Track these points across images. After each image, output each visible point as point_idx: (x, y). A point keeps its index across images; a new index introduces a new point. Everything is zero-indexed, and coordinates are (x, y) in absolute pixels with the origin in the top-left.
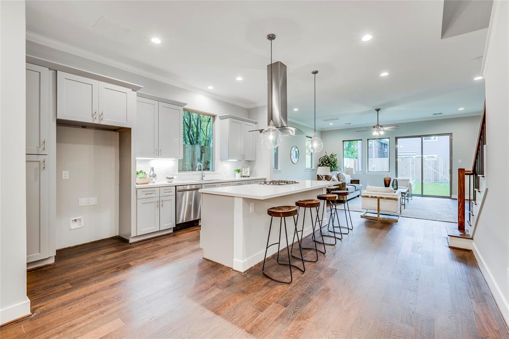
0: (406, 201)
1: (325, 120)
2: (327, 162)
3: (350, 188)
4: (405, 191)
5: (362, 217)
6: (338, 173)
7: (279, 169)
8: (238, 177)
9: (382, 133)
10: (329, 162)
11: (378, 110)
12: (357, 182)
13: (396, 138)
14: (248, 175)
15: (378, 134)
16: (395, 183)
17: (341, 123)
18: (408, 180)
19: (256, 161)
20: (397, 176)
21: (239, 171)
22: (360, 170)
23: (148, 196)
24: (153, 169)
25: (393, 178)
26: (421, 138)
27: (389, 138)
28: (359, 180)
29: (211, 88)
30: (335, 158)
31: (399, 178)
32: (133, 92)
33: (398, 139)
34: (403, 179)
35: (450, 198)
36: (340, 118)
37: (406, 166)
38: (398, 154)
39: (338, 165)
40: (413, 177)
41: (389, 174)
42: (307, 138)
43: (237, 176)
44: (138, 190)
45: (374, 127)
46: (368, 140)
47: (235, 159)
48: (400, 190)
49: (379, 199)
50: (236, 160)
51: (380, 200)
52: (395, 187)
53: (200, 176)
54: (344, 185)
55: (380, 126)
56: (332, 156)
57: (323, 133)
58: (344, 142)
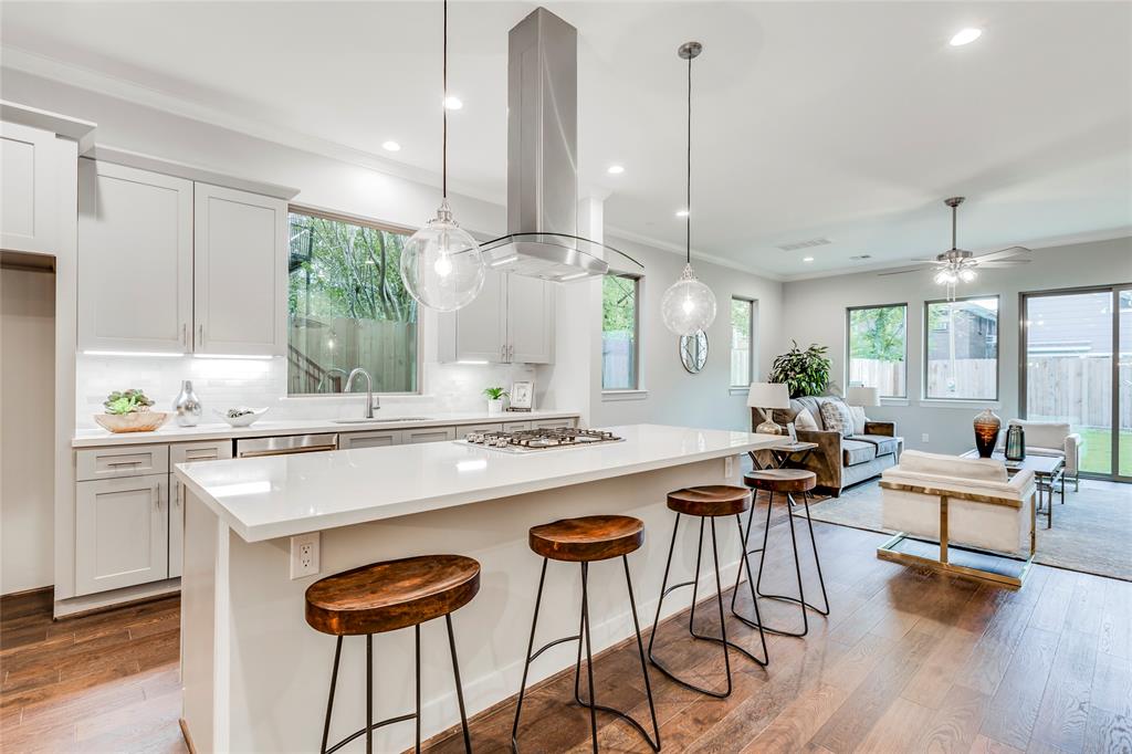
0: (1056, 499)
1: (786, 248)
2: (797, 369)
3: (857, 448)
4: (1050, 465)
5: (882, 556)
6: (821, 400)
7: (642, 388)
8: (494, 411)
9: (969, 276)
10: (804, 370)
11: (954, 203)
12: (886, 429)
13: (1023, 297)
14: (528, 405)
15: (953, 280)
16: (1013, 438)
17: (839, 256)
18: (1065, 427)
19: (554, 365)
20: (1023, 413)
21: (495, 394)
22: (901, 394)
23: (121, 471)
24: (188, 387)
25: (1008, 418)
26: (1111, 293)
27: (998, 296)
28: (892, 425)
29: (391, 146)
30: (823, 356)
31: (1033, 419)
32: (58, 140)
33: (1029, 300)
34: (1045, 422)
36: (829, 239)
37: (1057, 384)
38: (1029, 349)
39: (830, 377)
40: (1080, 416)
41: (997, 406)
42: (733, 301)
43: (490, 409)
44: (79, 452)
45: (941, 257)
46: (927, 303)
47: (484, 358)
48: (1032, 464)
49: (945, 498)
50: (485, 362)
51: (951, 502)
52: (1015, 452)
53: (364, 409)
54: (835, 440)
55: (960, 254)
56: (813, 352)
57: (787, 288)
58: (852, 312)
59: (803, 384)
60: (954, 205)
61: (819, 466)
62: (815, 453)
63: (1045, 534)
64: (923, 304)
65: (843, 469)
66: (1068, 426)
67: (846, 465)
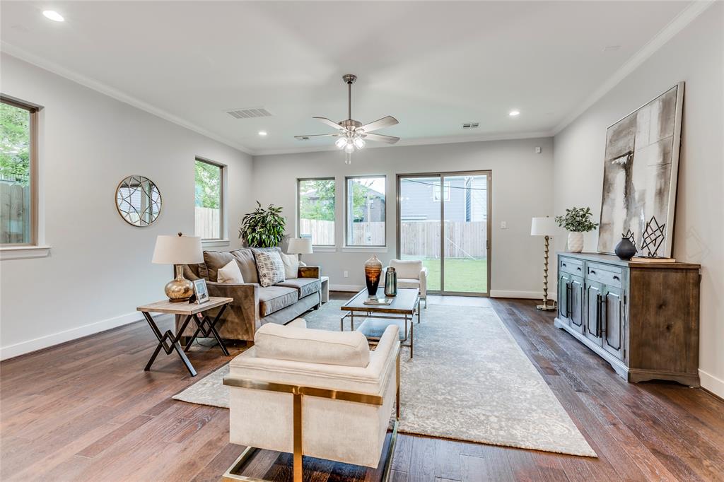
2: (260, 225)
3: (279, 295)
9: (360, 144)
10: (265, 225)
11: (349, 80)
12: (313, 272)
13: (399, 177)
16: (391, 280)
18: (419, 264)
20: (398, 254)
26: (440, 178)
27: (385, 176)
28: (317, 268)
30: (279, 215)
31: (404, 258)
33: (402, 179)
34: (410, 261)
35: (487, 296)
41: (385, 249)
42: (197, 162)
46: (346, 179)
51: (306, 399)
52: (390, 290)
54: (250, 293)
55: (354, 123)
56: (274, 211)
57: (255, 160)
58: (301, 182)
59: (264, 237)
60: (350, 83)
61: (236, 320)
62: (232, 307)
63: (407, 365)
64: (344, 179)
65: (258, 321)
66: (421, 262)
67: (262, 315)
